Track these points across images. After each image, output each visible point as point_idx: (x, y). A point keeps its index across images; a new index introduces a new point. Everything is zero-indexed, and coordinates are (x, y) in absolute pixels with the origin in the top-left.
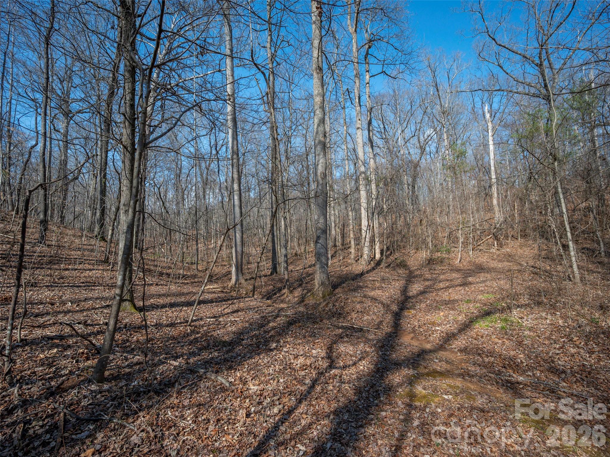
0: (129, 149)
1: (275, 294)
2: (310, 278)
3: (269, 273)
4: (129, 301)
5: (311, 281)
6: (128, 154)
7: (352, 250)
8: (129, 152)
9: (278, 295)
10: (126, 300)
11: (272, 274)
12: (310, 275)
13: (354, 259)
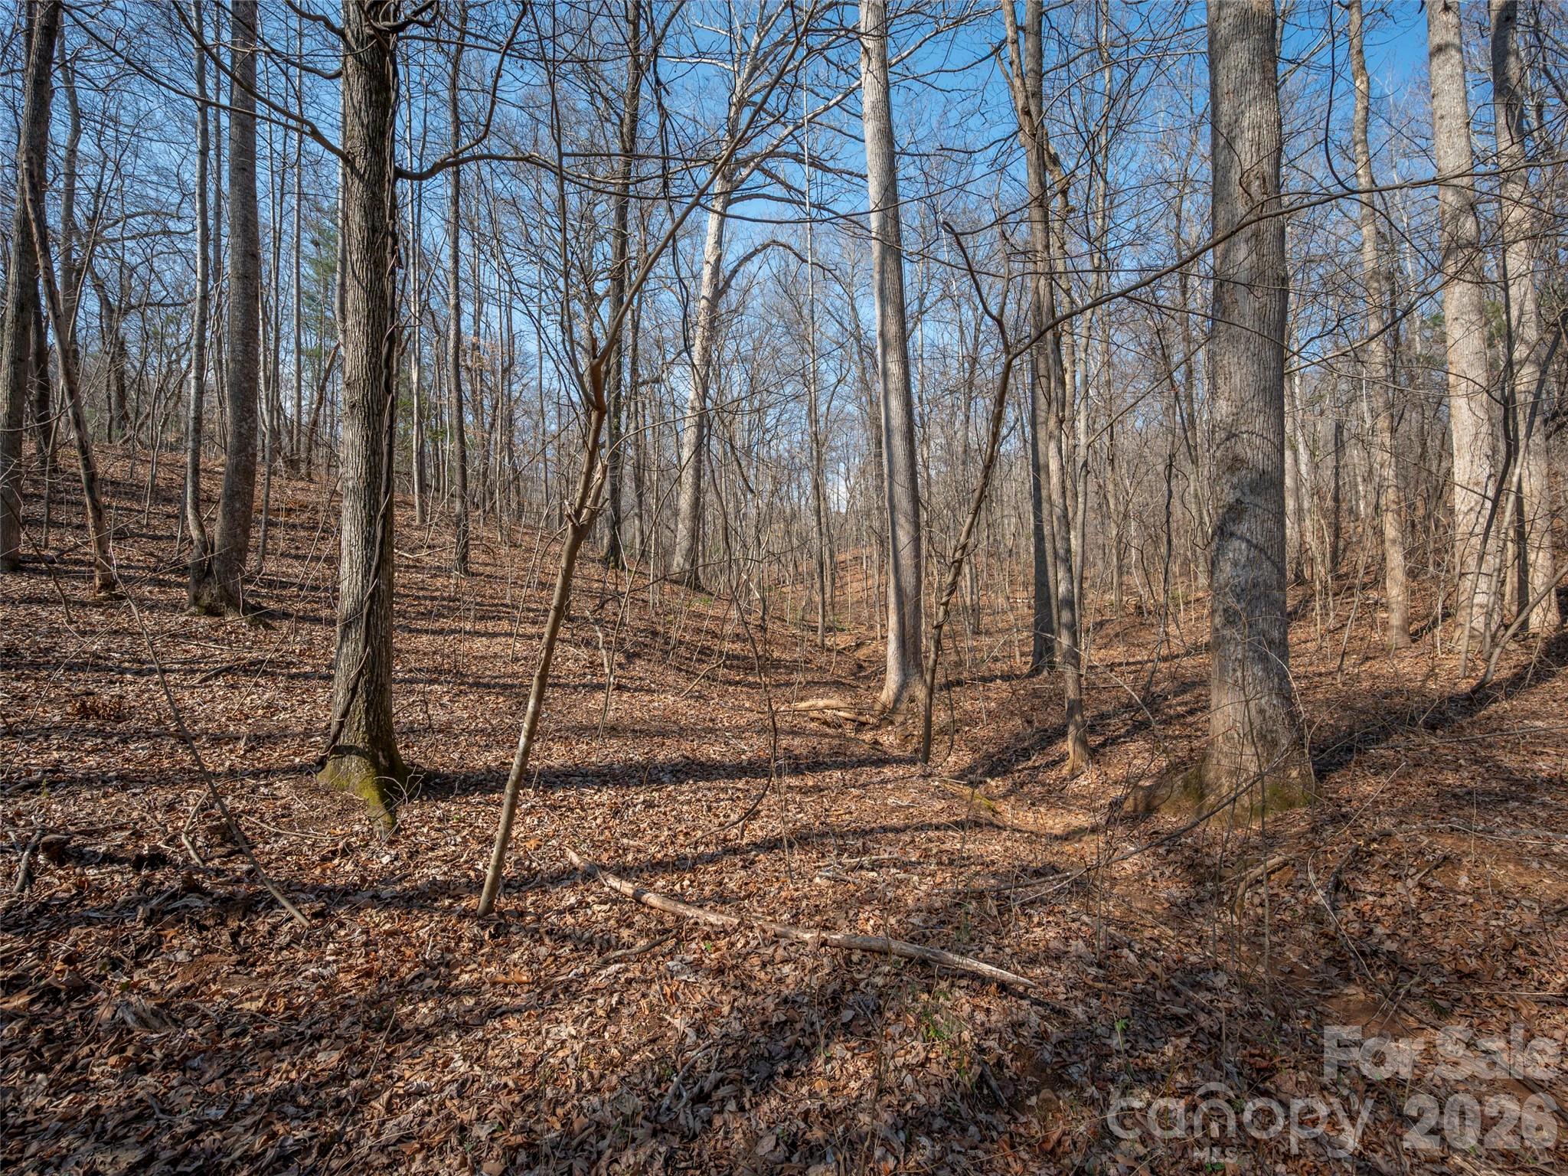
0: (360, 163)
1: (1026, 754)
2: (1187, 697)
3: (1026, 669)
4: (360, 753)
5: (1191, 712)
6: (357, 187)
7: (1395, 590)
8: (361, 177)
9: (1036, 760)
10: (349, 750)
11: (1036, 671)
12: (1185, 687)
13: (1404, 629)
